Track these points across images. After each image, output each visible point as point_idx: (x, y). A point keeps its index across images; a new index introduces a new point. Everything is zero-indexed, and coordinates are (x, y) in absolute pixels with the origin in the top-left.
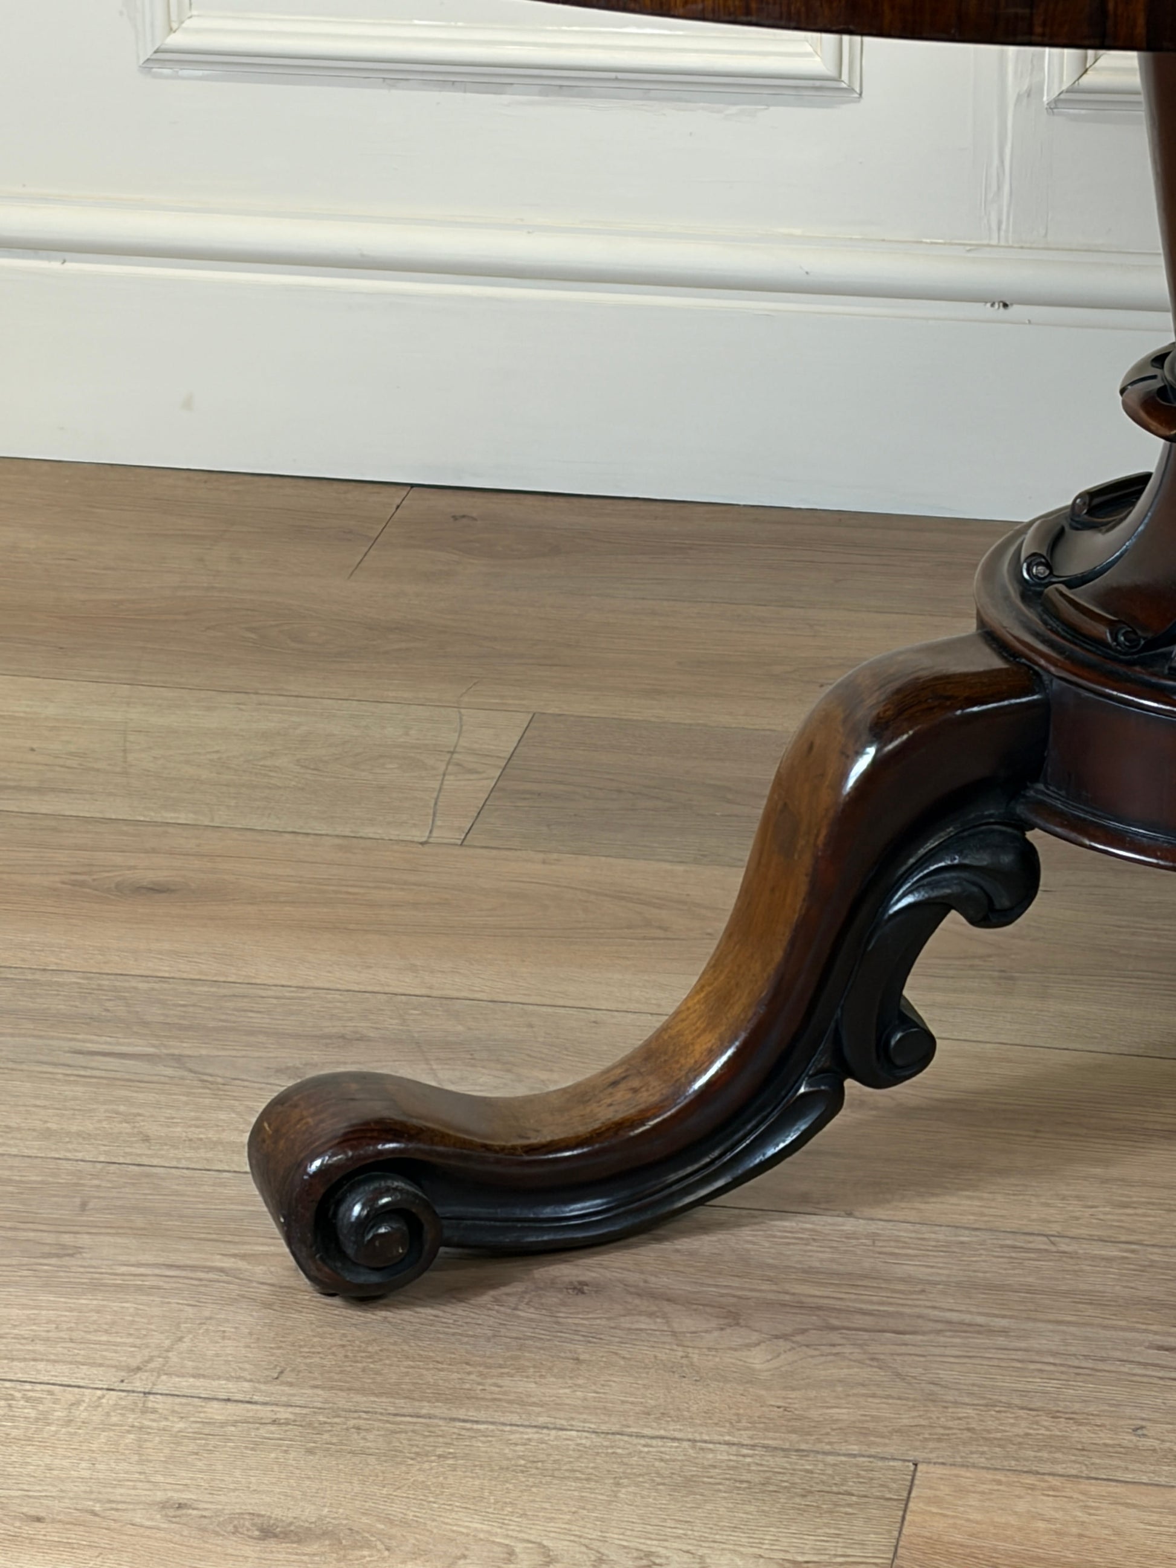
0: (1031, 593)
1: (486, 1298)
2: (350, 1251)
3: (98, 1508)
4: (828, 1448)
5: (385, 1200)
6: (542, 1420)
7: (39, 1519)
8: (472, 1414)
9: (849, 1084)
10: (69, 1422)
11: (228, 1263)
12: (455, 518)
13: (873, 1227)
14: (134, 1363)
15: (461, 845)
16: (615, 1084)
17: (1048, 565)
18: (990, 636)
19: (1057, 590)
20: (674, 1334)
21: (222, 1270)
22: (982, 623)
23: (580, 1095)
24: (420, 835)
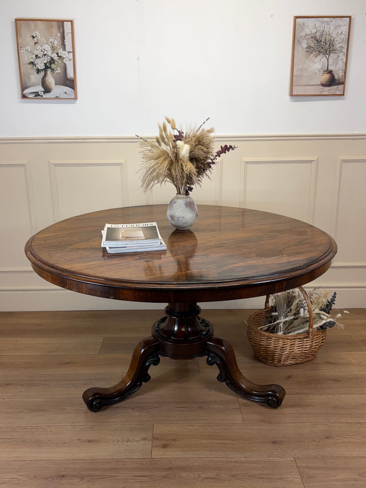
0: (157, 331)
1: (108, 410)
2: (94, 407)
3: (71, 441)
4: (144, 424)
5: (97, 402)
6: (116, 424)
7: (65, 443)
8: (108, 424)
9: (143, 383)
10: (67, 430)
11: (81, 409)
12: (93, 314)
13: (146, 396)
14: (73, 422)
15: (99, 354)
16: (119, 385)
17: (158, 328)
18: (153, 336)
19: (160, 331)
20: (128, 412)
21: (80, 410)
22: (152, 335)
23: (115, 387)
24: (94, 353)
